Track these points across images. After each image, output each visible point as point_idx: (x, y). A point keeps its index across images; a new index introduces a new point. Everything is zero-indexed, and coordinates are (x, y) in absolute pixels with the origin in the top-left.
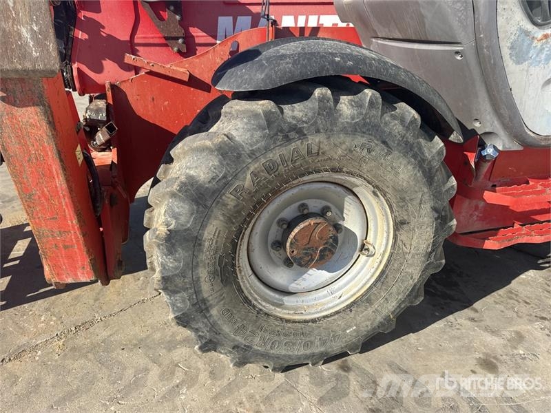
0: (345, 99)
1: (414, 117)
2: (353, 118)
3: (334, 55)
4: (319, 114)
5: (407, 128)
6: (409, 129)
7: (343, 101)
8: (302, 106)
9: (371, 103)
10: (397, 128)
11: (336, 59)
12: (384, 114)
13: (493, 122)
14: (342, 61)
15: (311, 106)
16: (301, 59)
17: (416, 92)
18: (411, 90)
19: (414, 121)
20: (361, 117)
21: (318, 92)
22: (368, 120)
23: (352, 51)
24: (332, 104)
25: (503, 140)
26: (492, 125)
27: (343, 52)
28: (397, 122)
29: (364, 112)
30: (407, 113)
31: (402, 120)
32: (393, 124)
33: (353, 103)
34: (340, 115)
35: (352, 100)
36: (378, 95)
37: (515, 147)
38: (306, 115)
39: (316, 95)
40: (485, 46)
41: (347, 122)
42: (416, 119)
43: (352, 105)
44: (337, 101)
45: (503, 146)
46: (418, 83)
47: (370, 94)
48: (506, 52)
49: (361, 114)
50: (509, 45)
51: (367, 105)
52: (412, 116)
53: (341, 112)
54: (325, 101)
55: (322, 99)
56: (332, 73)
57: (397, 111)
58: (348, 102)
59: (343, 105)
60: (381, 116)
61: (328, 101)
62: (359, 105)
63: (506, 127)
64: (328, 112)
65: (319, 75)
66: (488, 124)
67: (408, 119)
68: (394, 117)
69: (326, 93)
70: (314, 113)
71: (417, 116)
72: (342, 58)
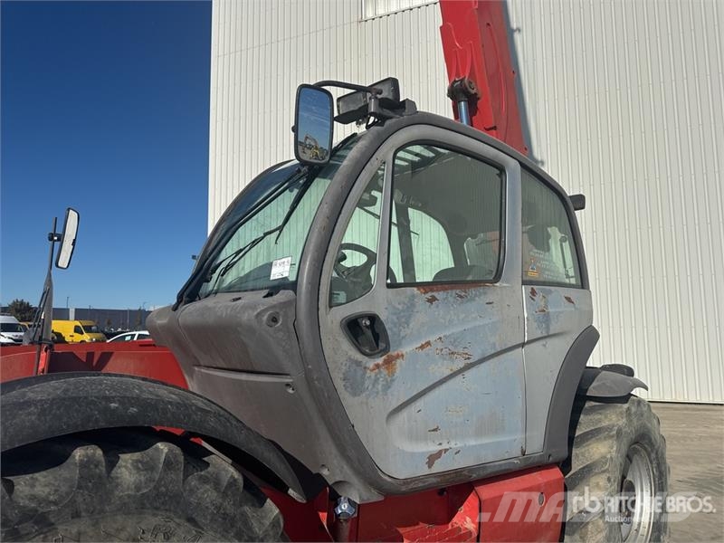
0: (127, 459)
1: (232, 477)
2: (138, 488)
3: (109, 399)
4: (79, 487)
5: (224, 495)
6: (227, 496)
7: (124, 464)
8: (51, 477)
9: (168, 464)
10: (208, 495)
11: (113, 405)
12: (188, 476)
13: (342, 467)
14: (121, 408)
15: (68, 476)
16: (55, 407)
17: (232, 443)
18: (225, 440)
19: (233, 482)
20: (152, 485)
21: (79, 453)
22: (163, 489)
23: (142, 391)
24: (104, 469)
25: (358, 490)
26: (341, 472)
27: (128, 394)
28: (208, 487)
29: (157, 477)
30: (223, 472)
31: (216, 483)
32: (202, 490)
33: (140, 465)
34: (117, 485)
35: (138, 461)
36: (177, 450)
37: (375, 497)
38: (56, 491)
39: (77, 458)
40: (315, 377)
41: (129, 496)
42: (235, 480)
43: (138, 469)
44: (112, 464)
45: (360, 497)
46: (235, 431)
47: (166, 450)
48: (339, 384)
49: (151, 480)
50: (342, 376)
51: (161, 466)
52: (229, 476)
53: (119, 481)
54: (92, 466)
55: (86, 464)
56: (103, 425)
57: (209, 469)
58: (132, 464)
59: (123, 469)
60: (184, 481)
61: (96, 466)
62: (148, 467)
63: (358, 473)
64: (97, 483)
65: (81, 429)
66: (338, 471)
67: (225, 481)
68: (204, 480)
69: (94, 454)
70: (71, 487)
71: (236, 475)
72: (120, 403)
